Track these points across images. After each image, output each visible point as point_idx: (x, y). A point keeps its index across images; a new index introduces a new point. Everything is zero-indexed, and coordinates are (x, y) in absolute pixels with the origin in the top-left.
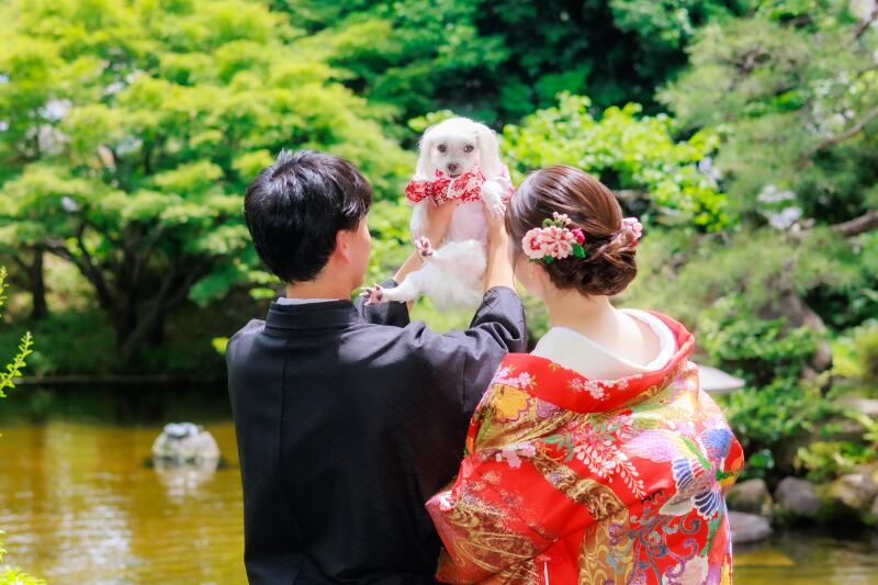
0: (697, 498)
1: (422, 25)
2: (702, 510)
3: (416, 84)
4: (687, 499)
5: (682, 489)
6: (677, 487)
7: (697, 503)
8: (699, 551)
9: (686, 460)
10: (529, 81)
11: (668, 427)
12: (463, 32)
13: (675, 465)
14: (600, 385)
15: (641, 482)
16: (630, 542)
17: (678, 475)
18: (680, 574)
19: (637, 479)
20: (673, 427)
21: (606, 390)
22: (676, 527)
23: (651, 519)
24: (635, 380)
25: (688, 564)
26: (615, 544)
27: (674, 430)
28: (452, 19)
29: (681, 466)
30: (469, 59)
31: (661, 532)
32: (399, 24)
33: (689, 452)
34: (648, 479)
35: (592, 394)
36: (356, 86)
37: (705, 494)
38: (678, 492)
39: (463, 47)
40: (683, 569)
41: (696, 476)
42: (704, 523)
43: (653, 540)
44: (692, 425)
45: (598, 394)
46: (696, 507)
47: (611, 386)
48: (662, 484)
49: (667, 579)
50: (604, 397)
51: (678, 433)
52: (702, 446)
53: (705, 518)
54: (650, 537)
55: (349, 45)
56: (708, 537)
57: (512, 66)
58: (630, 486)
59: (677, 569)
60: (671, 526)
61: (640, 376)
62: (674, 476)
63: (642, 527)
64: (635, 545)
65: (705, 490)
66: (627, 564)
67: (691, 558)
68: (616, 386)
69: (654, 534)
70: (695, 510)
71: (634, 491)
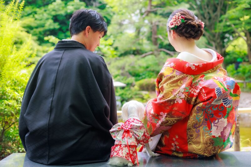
0: (223, 100)
1: (41, 20)
2: (225, 104)
3: (40, 33)
4: (220, 100)
5: (219, 97)
6: (217, 96)
7: (223, 101)
8: (224, 116)
9: (220, 88)
10: (64, 32)
11: (214, 79)
12: (51, 21)
13: (216, 89)
14: (194, 65)
15: (205, 94)
16: (202, 112)
17: (217, 93)
18: (217, 123)
19: (204, 93)
20: (216, 78)
21: (196, 67)
22: (216, 108)
23: (209, 106)
24: (204, 64)
25: (220, 120)
26: (198, 113)
27: (217, 80)
28: (47, 19)
29: (218, 90)
30: (52, 27)
31: (212, 110)
32: (36, 19)
33: (221, 86)
34: (208, 94)
35: (192, 68)
36: (28, 32)
37: (226, 99)
38: (217, 98)
39: (50, 25)
40: (218, 122)
41: (223, 93)
42: (225, 108)
43: (209, 112)
44: (222, 79)
45: (193, 68)
46: (223, 102)
47: (197, 65)
48: (212, 95)
49: (213, 124)
50: (195, 69)
51: (218, 80)
52: (225, 85)
53: (226, 106)
54: (208, 111)
55: (25, 24)
56: (227, 112)
57: (60, 29)
58: (202, 95)
59: (217, 121)
60: (215, 108)
61: (206, 63)
62: (216, 93)
63: (206, 108)
64: (204, 113)
65: (225, 98)
66: (201, 119)
67: (221, 118)
68: (199, 65)
69: (210, 110)
70: (222, 104)
71: (203, 97)
